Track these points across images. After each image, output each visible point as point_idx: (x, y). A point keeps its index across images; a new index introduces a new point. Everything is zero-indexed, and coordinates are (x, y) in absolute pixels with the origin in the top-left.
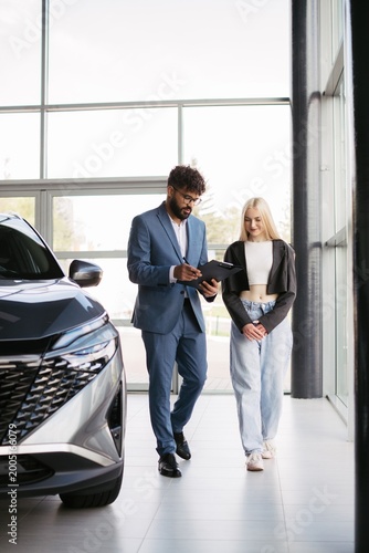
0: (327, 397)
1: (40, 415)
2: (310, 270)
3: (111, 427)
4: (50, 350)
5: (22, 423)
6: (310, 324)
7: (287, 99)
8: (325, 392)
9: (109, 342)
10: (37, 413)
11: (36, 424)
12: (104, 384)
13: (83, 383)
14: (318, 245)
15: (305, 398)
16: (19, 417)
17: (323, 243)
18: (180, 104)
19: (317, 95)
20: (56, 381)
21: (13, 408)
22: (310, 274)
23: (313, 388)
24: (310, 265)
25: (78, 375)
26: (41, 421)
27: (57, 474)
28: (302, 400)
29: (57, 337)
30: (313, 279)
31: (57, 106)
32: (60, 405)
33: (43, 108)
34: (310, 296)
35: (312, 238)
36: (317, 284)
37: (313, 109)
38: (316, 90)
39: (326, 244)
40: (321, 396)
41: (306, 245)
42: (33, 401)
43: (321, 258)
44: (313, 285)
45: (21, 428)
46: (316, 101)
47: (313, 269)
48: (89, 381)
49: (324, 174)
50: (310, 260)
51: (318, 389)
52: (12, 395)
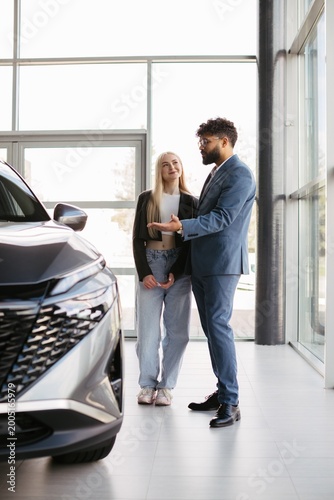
0: (290, 344)
1: (38, 368)
2: (274, 222)
3: (112, 379)
4: (48, 296)
5: (19, 377)
6: (274, 274)
7: (254, 57)
8: (288, 339)
9: (107, 288)
10: (34, 366)
11: (33, 378)
12: (104, 333)
13: (83, 332)
14: (283, 197)
15: (269, 344)
16: (14, 370)
17: (287, 195)
18: (150, 60)
19: (283, 53)
20: (55, 330)
21: (9, 360)
22: (274, 226)
23: (277, 335)
24: (274, 216)
25: (78, 323)
26: (39, 375)
27: (56, 433)
28: (266, 347)
29: (55, 282)
30: (277, 230)
31: (30, 60)
32: (59, 356)
33: (15, 62)
34: (274, 246)
35: (277, 190)
36: (281, 235)
37: (279, 67)
38: (282, 48)
39: (290, 197)
40: (284, 343)
41: (271, 197)
42: (30, 353)
43: (285, 210)
44: (277, 236)
45: (17, 383)
46: (281, 60)
47: (277, 220)
48: (90, 331)
49: (289, 129)
50: (275, 212)
51: (281, 337)
52: (7, 346)
